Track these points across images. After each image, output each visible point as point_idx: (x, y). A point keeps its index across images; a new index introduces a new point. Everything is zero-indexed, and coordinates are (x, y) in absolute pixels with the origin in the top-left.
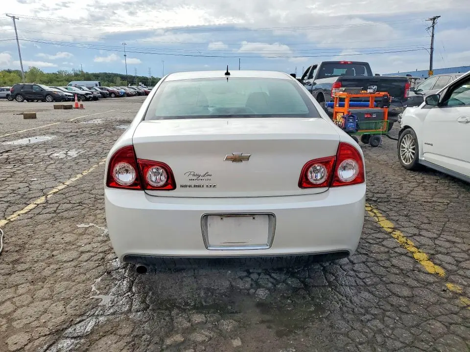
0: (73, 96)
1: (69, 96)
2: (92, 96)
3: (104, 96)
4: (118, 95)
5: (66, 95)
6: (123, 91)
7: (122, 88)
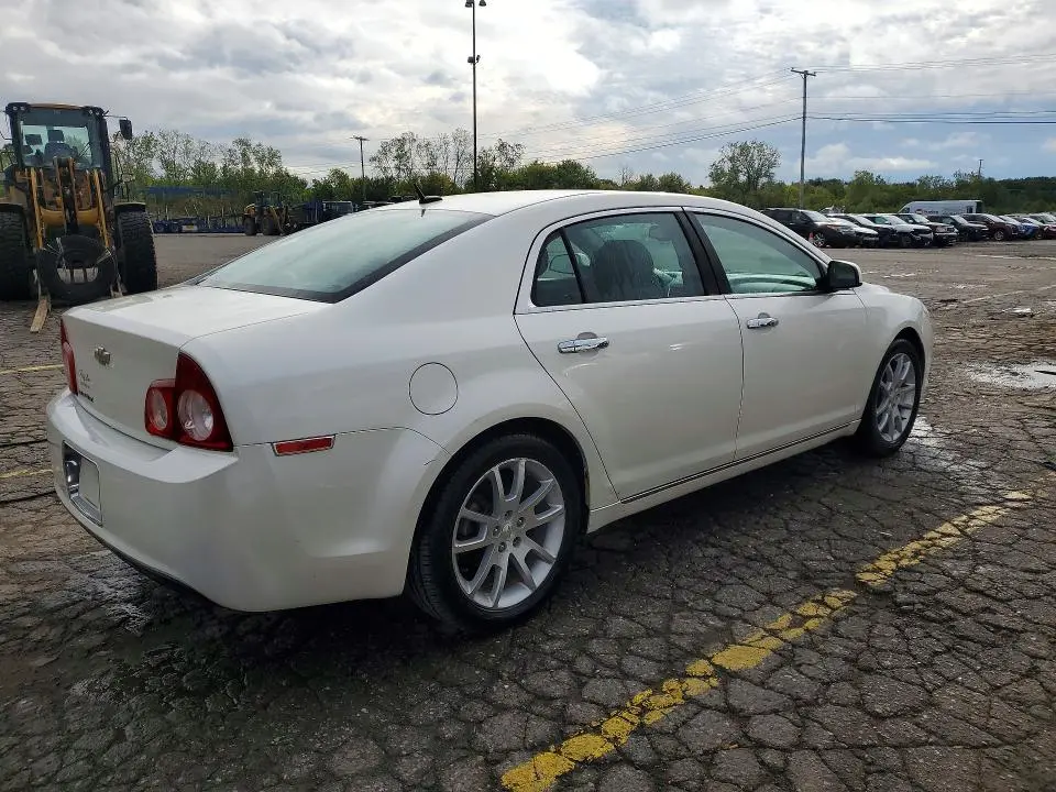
0: (876, 236)
1: (869, 235)
2: (931, 236)
3: (968, 236)
4: (1011, 235)
5: (860, 234)
6: (1036, 223)
7: (1035, 218)
